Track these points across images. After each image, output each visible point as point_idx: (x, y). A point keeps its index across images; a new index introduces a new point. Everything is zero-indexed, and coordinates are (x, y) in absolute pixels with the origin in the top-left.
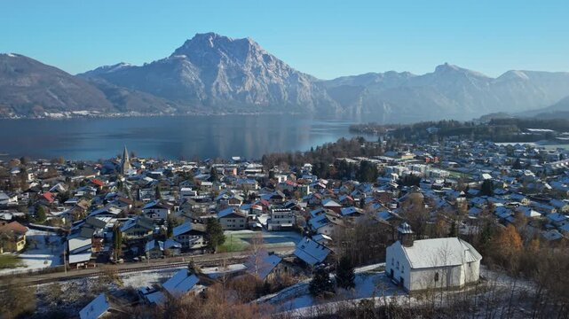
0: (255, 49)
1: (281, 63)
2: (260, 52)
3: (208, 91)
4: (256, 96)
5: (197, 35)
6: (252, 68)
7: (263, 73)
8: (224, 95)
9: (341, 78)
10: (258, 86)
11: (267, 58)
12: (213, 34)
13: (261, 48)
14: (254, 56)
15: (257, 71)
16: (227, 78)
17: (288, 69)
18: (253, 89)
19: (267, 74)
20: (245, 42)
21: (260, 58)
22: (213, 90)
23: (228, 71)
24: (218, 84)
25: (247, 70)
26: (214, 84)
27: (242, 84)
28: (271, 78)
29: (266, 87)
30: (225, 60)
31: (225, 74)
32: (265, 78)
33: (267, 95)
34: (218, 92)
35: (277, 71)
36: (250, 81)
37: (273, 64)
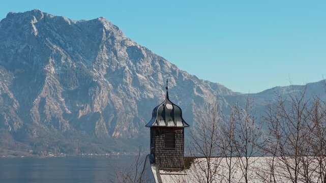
0: (113, 38)
1: (162, 61)
2: (123, 43)
3: (24, 111)
4: (114, 122)
5: (10, 15)
6: (108, 70)
7: (128, 80)
8: (55, 120)
9: (275, 91)
10: (119, 102)
11: (136, 53)
12: (37, 13)
13: (125, 36)
14: (111, 49)
15: (116, 76)
16: (60, 89)
17: (174, 72)
18: (110, 109)
19: (136, 81)
20: (97, 25)
21: (122, 52)
22: (35, 110)
23: (64, 77)
24: (43, 102)
25: (99, 74)
26: (37, 101)
27: (88, 100)
28: (142, 88)
29: (134, 105)
30: (58, 57)
31: (57, 82)
32: (131, 89)
33: (136, 120)
34: (43, 115)
35: (155, 75)
36: (104, 94)
37: (146, 64)
